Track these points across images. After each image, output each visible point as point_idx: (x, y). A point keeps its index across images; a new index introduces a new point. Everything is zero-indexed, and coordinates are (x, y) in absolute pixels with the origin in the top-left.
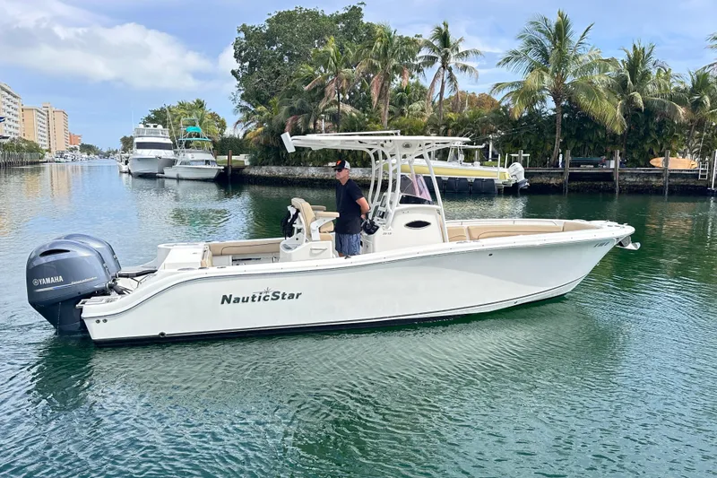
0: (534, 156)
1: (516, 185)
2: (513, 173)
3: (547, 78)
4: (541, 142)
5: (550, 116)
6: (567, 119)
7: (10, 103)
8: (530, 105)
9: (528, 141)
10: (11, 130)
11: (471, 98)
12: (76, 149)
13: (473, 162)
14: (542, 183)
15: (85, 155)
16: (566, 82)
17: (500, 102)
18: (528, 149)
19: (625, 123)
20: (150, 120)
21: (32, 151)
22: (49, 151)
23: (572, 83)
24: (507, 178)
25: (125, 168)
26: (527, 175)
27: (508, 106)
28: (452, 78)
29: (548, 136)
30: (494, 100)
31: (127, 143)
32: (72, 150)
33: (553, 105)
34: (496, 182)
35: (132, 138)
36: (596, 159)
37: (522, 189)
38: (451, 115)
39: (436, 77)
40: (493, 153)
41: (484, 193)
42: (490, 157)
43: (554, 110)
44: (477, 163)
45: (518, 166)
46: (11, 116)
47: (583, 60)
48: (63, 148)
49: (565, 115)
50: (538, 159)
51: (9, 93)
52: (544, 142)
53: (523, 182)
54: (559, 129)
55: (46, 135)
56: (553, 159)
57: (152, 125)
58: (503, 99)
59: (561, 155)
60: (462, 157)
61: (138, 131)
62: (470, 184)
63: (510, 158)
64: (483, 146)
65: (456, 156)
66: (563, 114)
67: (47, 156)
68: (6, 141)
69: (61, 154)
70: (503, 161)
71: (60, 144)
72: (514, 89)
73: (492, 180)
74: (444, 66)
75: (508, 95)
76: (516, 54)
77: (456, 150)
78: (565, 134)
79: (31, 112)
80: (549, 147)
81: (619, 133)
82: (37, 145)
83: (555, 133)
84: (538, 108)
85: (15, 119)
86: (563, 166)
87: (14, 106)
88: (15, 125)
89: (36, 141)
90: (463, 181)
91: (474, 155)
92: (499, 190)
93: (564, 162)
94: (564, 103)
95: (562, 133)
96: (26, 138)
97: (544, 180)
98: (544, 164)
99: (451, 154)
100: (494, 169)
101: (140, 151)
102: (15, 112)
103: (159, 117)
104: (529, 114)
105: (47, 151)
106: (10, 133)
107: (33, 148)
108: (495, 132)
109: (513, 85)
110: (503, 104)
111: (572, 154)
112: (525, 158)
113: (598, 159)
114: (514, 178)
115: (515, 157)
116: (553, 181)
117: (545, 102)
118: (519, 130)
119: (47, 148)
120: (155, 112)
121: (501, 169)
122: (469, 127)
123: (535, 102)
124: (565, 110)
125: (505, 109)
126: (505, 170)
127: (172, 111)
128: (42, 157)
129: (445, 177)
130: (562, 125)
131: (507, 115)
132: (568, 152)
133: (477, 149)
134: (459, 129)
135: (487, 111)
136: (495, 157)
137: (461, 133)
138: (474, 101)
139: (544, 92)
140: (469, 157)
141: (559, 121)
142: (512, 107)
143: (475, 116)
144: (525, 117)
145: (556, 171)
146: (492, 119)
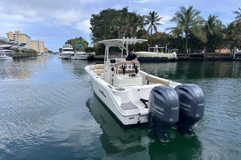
0: (179, 50)
1: (174, 58)
2: (173, 55)
3: (183, 27)
4: (182, 46)
5: (184, 38)
7: (28, 39)
8: (178, 35)
9: (178, 46)
10: (29, 47)
11: (160, 33)
12: (46, 52)
13: (161, 52)
15: (49, 54)
16: (189, 28)
17: (169, 34)
18: (178, 48)
19: (207, 40)
20: (67, 43)
22: (39, 53)
23: (191, 28)
24: (171, 56)
25: (60, 57)
26: (177, 56)
28: (155, 28)
29: (183, 44)
31: (61, 50)
32: (45, 52)
33: (185, 34)
34: (168, 58)
35: (62, 48)
36: (198, 50)
37: (176, 60)
38: (154, 38)
39: (150, 27)
40: (167, 49)
41: (165, 61)
43: (185, 36)
45: (175, 53)
46: (28, 43)
48: (43, 52)
49: (189, 38)
51: (28, 36)
53: (176, 58)
55: (38, 48)
56: (185, 51)
57: (67, 44)
60: (157, 51)
61: (64, 46)
62: (160, 59)
63: (172, 50)
64: (164, 47)
65: (156, 51)
67: (39, 54)
68: (27, 50)
69: (42, 54)
70: (170, 52)
72: (173, 30)
74: (152, 24)
75: (171, 32)
76: (175, 18)
77: (156, 49)
78: (189, 43)
79: (34, 42)
80: (184, 47)
81: (205, 43)
82: (36, 51)
83: (186, 43)
84: (180, 35)
85: (29, 44)
86: (188, 53)
87: (29, 40)
88: (30, 46)
89: (35, 50)
90: (158, 58)
92: (169, 60)
93: (188, 51)
94: (188, 34)
96: (33, 49)
97: (182, 57)
98: (182, 52)
99: (154, 50)
100: (168, 54)
101: (64, 52)
102: (29, 42)
103: (69, 42)
104: (178, 37)
105: (38, 53)
106: (28, 48)
107: (35, 52)
108: (167, 43)
109: (173, 28)
111: (191, 49)
112: (177, 50)
115: (174, 50)
116: (185, 57)
118: (174, 42)
119: (38, 52)
120: (68, 41)
121: (170, 54)
122: (160, 42)
124: (188, 36)
125: (171, 36)
126: (171, 54)
127: (73, 40)
128: (37, 55)
129: (153, 57)
130: (188, 41)
131: (171, 38)
132: (190, 49)
133: (162, 48)
134: (157, 42)
135: (165, 37)
136: (167, 51)
137: (157, 44)
138: (161, 35)
139: (182, 31)
140: (160, 51)
141: (187, 39)
142: (173, 35)
143: (162, 38)
144: (176, 38)
145: (186, 54)
146: (167, 39)
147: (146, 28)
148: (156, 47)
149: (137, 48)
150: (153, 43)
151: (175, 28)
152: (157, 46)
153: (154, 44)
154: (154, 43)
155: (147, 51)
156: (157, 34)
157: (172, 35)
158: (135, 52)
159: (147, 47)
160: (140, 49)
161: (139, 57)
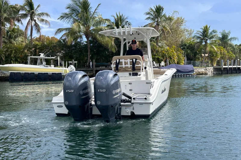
0: (79, 63)
3: (82, 27)
4: (82, 56)
5: (85, 45)
8: (75, 39)
9: (76, 56)
11: (48, 38)
13: (50, 65)
16: (90, 29)
19: (116, 48)
23: (93, 30)
24: (68, 72)
28: (36, 25)
29: (85, 54)
34: (62, 74)
36: (106, 64)
38: (37, 43)
39: (28, 24)
41: (57, 80)
42: (59, 64)
43: (86, 42)
44: (52, 66)
45: (72, 66)
47: (97, 20)
49: (92, 45)
52: (83, 56)
54: (89, 50)
56: (87, 64)
58: (62, 36)
59: (91, 62)
60: (44, 63)
63: (68, 63)
64: (55, 57)
65: (42, 63)
66: (90, 43)
70: (65, 66)
73: (61, 73)
74: (32, 19)
75: (64, 34)
76: (67, 15)
77: (41, 59)
78: (92, 53)
80: (86, 58)
81: (114, 52)
83: (88, 52)
91: (51, 63)
94: (90, 39)
98: (84, 67)
99: (39, 61)
100: (61, 68)
104: (75, 43)
109: (66, 29)
110: (63, 38)
111: (96, 62)
112: (75, 63)
113: (107, 64)
115: (71, 63)
117: (82, 38)
121: (64, 68)
125: (64, 40)
126: (67, 69)
131: (65, 44)
132: (94, 60)
133: (52, 59)
134: (42, 49)
137: (43, 51)
139: (81, 33)
140: (48, 63)
142: (67, 40)
144: (74, 45)
145: (89, 69)
146: (58, 45)
149: (6, 57)
152: (42, 55)
153: (37, 52)
155: (26, 63)
157: (66, 39)
158: (3, 65)
159: (25, 56)
160: (12, 60)
161: (11, 73)
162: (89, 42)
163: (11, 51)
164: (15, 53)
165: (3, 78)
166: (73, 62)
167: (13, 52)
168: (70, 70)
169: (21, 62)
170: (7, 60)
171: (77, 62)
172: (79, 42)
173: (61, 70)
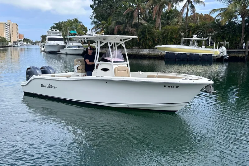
0: (231, 44)
1: (223, 57)
2: (221, 51)
3: (238, 6)
5: (239, 25)
6: (247, 26)
8: (230, 19)
9: (229, 36)
11: (201, 16)
12: (21, 41)
13: (201, 46)
14: (235, 57)
15: (26, 44)
16: (247, 9)
17: (215, 18)
18: (228, 40)
20: (54, 28)
21: (3, 42)
22: (10, 41)
24: (218, 54)
25: (43, 49)
26: (228, 52)
27: (219, 20)
28: (192, 7)
29: (238, 34)
30: (211, 17)
31: (44, 38)
32: (20, 41)
33: (241, 19)
34: (213, 56)
35: (46, 36)
37: (225, 59)
38: (191, 24)
40: (211, 42)
41: (207, 61)
42: (210, 44)
43: (241, 22)
44: (204, 47)
45: (224, 48)
49: (247, 24)
50: (233, 45)
52: (236, 37)
53: (226, 56)
54: (243, 30)
55: (9, 34)
56: (240, 45)
57: (54, 30)
58: (216, 16)
59: (244, 43)
60: (196, 44)
61: (48, 32)
62: (200, 57)
63: (220, 44)
64: (207, 38)
65: (193, 44)
66: (245, 24)
67: (10, 44)
69: (15, 43)
70: (216, 46)
71: (15, 39)
72: (222, 12)
73: (211, 55)
74: (189, 1)
75: (219, 14)
77: (194, 41)
78: (247, 33)
79: (2, 24)
80: (239, 39)
82: (5, 39)
83: (242, 33)
84: (233, 21)
86: (245, 48)
89: (5, 37)
90: (197, 55)
91: (202, 43)
92: (214, 59)
93: (245, 46)
94: (246, 18)
95: (245, 32)
97: (236, 55)
98: (236, 47)
99: (191, 43)
100: (212, 50)
101: (49, 42)
103: (58, 27)
104: (229, 23)
105: (9, 41)
107: (3, 40)
108: (212, 32)
109: (221, 10)
110: (217, 19)
112: (227, 44)
114: (222, 54)
115: (222, 44)
116: (240, 56)
117: (237, 18)
118: (224, 31)
119: (9, 40)
120: (56, 24)
121: (215, 50)
122: (200, 29)
123: (232, 18)
124: (246, 21)
126: (217, 50)
127: (64, 23)
128: (7, 44)
129: (188, 53)
130: (245, 29)
131: (219, 24)
132: (248, 42)
133: (204, 40)
134: (195, 31)
135: (208, 22)
136: (212, 44)
137: (196, 32)
138: (202, 18)
139: (236, 13)
140: (200, 44)
141: (243, 27)
142: (221, 20)
143: (203, 25)
144: (227, 25)
145: (242, 51)
146: (211, 26)
147: (179, 6)
148: (193, 38)
149: (163, 38)
150: (189, 31)
151: (225, 9)
152: (195, 37)
153: (190, 34)
154: (191, 32)
155: (179, 44)
156: (196, 16)
157: (219, 19)
158: (160, 45)
159: (179, 37)
160: (168, 40)
161: (167, 53)
162: (244, 21)
163: (168, 33)
164: (171, 34)
165: (160, 56)
166: (225, 43)
167: (170, 33)
168: (221, 52)
169: (175, 42)
170: (164, 40)
171: (229, 43)
172: (233, 22)
173: (211, 52)
